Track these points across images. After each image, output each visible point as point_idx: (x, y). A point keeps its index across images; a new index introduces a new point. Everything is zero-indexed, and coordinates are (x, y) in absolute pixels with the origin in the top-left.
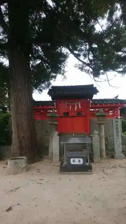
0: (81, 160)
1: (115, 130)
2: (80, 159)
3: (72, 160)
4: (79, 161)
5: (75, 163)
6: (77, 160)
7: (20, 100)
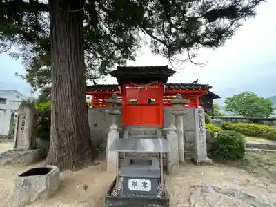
0: (149, 183)
1: (198, 125)
2: (146, 181)
3: (131, 181)
4: (145, 185)
5: (136, 189)
6: (140, 182)
7: (61, 75)
